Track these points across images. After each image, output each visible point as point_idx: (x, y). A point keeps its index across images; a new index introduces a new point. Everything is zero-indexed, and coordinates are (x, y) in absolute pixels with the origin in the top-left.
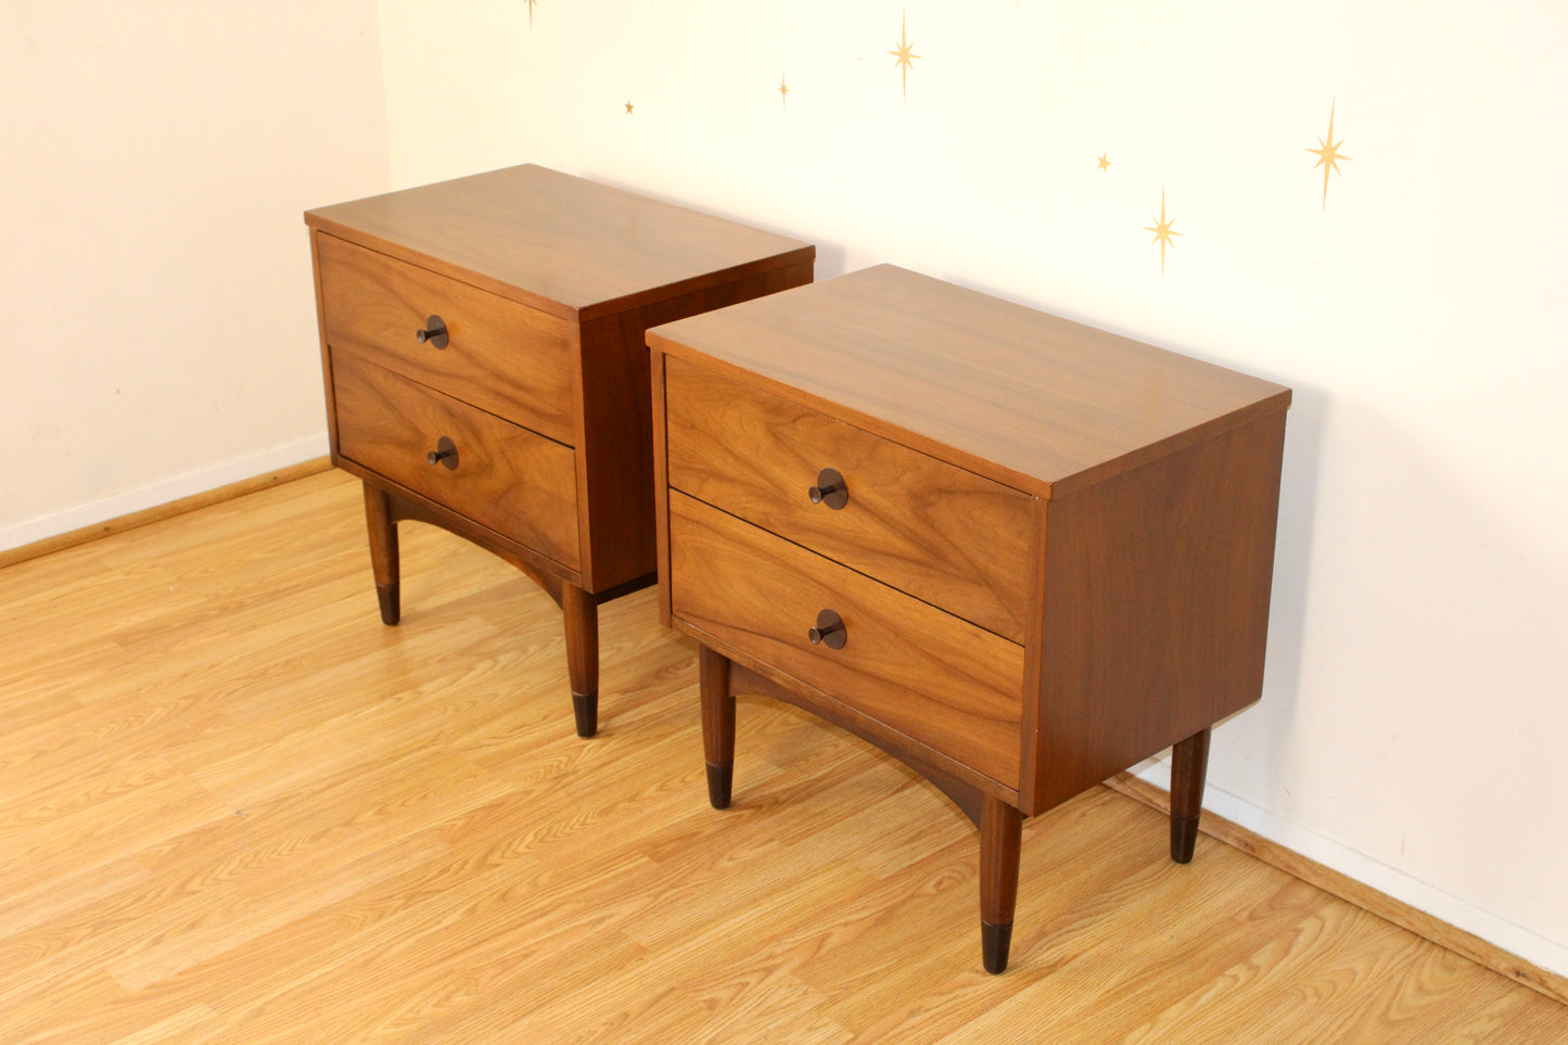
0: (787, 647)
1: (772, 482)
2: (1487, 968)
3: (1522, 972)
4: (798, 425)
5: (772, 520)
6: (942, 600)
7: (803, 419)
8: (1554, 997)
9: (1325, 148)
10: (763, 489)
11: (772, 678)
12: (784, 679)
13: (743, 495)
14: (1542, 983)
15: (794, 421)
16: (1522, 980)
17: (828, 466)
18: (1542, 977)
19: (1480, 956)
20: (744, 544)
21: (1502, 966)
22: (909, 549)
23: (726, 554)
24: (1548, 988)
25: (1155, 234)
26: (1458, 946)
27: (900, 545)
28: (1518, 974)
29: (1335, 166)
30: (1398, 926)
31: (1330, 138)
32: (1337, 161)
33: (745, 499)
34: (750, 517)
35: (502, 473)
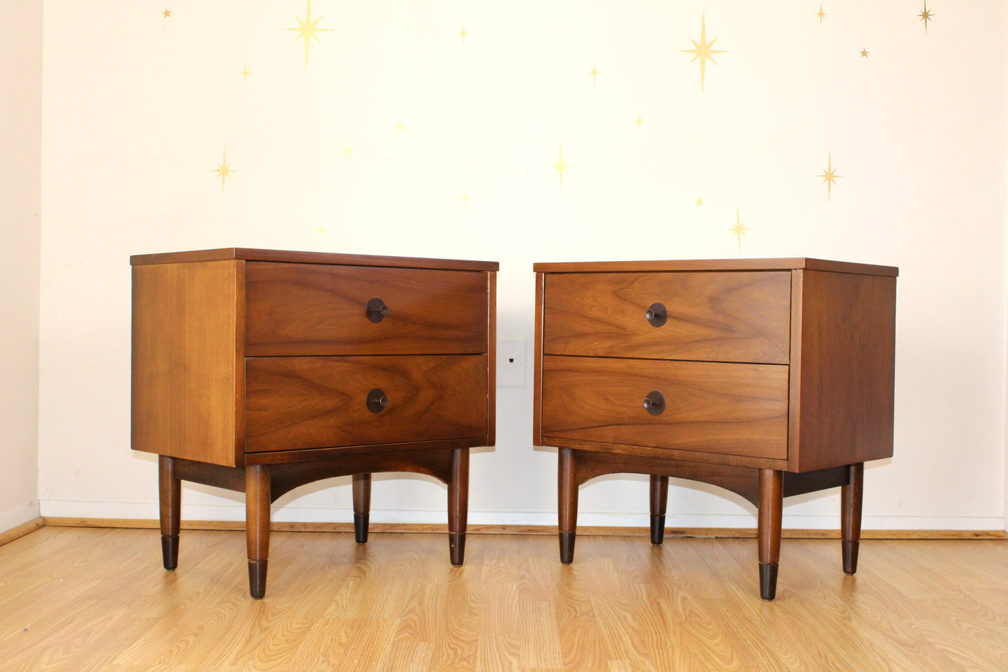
0: (624, 427)
1: (615, 325)
2: (962, 539)
4: (635, 285)
5: (615, 349)
7: (638, 280)
10: (608, 332)
11: (612, 451)
12: (621, 449)
13: (595, 341)
15: (632, 283)
16: (979, 538)
17: (654, 301)
19: (956, 536)
20: (596, 373)
22: (709, 333)
23: (581, 383)
25: (734, 232)
26: (945, 535)
27: (700, 332)
29: (833, 181)
30: (914, 539)
31: (829, 170)
32: (834, 179)
33: (597, 343)
34: (601, 353)
35: (427, 395)
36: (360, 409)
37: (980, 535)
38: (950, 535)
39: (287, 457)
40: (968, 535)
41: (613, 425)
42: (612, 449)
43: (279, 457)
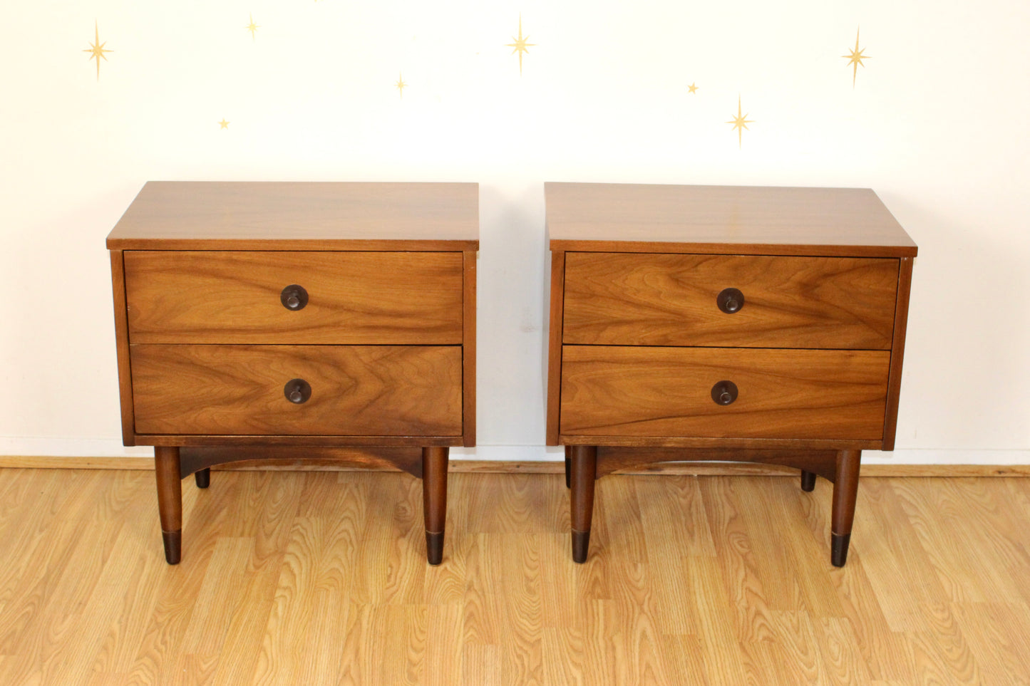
0: (680, 419)
1: (669, 312)
2: (983, 477)
3: (1001, 470)
4: (700, 268)
5: (670, 338)
6: (827, 343)
7: (704, 263)
8: (1021, 475)
9: (854, 54)
10: (660, 319)
11: (664, 445)
12: (676, 442)
13: (642, 329)
14: (1013, 471)
15: (697, 266)
16: (1002, 475)
17: (726, 287)
18: (1012, 469)
19: (977, 472)
20: (641, 362)
21: (990, 473)
22: (798, 320)
23: (621, 374)
24: (1017, 473)
25: (734, 125)
26: (963, 472)
27: (787, 319)
28: (1000, 472)
29: (861, 63)
30: (926, 477)
31: (857, 49)
32: (862, 60)
33: (643, 331)
34: (648, 342)
35: (370, 388)
36: (277, 400)
37: (1003, 472)
38: (968, 472)
39: (184, 441)
40: (990, 471)
41: (666, 417)
42: (664, 443)
43: (174, 441)
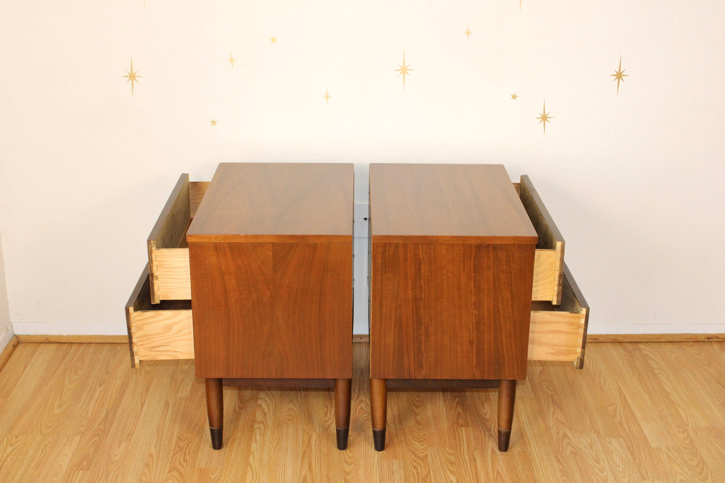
2: (698, 342)
8: (722, 340)
9: (618, 74)
14: (717, 338)
19: (694, 339)
24: (720, 338)
25: (540, 120)
28: (709, 338)
29: (622, 79)
31: (620, 70)
32: (623, 77)
37: (711, 338)
38: (689, 339)
40: (703, 338)
